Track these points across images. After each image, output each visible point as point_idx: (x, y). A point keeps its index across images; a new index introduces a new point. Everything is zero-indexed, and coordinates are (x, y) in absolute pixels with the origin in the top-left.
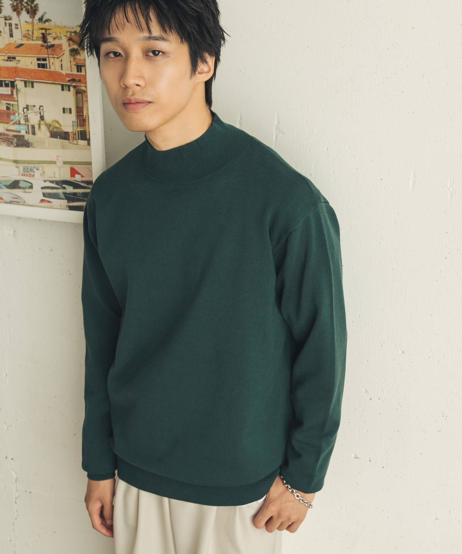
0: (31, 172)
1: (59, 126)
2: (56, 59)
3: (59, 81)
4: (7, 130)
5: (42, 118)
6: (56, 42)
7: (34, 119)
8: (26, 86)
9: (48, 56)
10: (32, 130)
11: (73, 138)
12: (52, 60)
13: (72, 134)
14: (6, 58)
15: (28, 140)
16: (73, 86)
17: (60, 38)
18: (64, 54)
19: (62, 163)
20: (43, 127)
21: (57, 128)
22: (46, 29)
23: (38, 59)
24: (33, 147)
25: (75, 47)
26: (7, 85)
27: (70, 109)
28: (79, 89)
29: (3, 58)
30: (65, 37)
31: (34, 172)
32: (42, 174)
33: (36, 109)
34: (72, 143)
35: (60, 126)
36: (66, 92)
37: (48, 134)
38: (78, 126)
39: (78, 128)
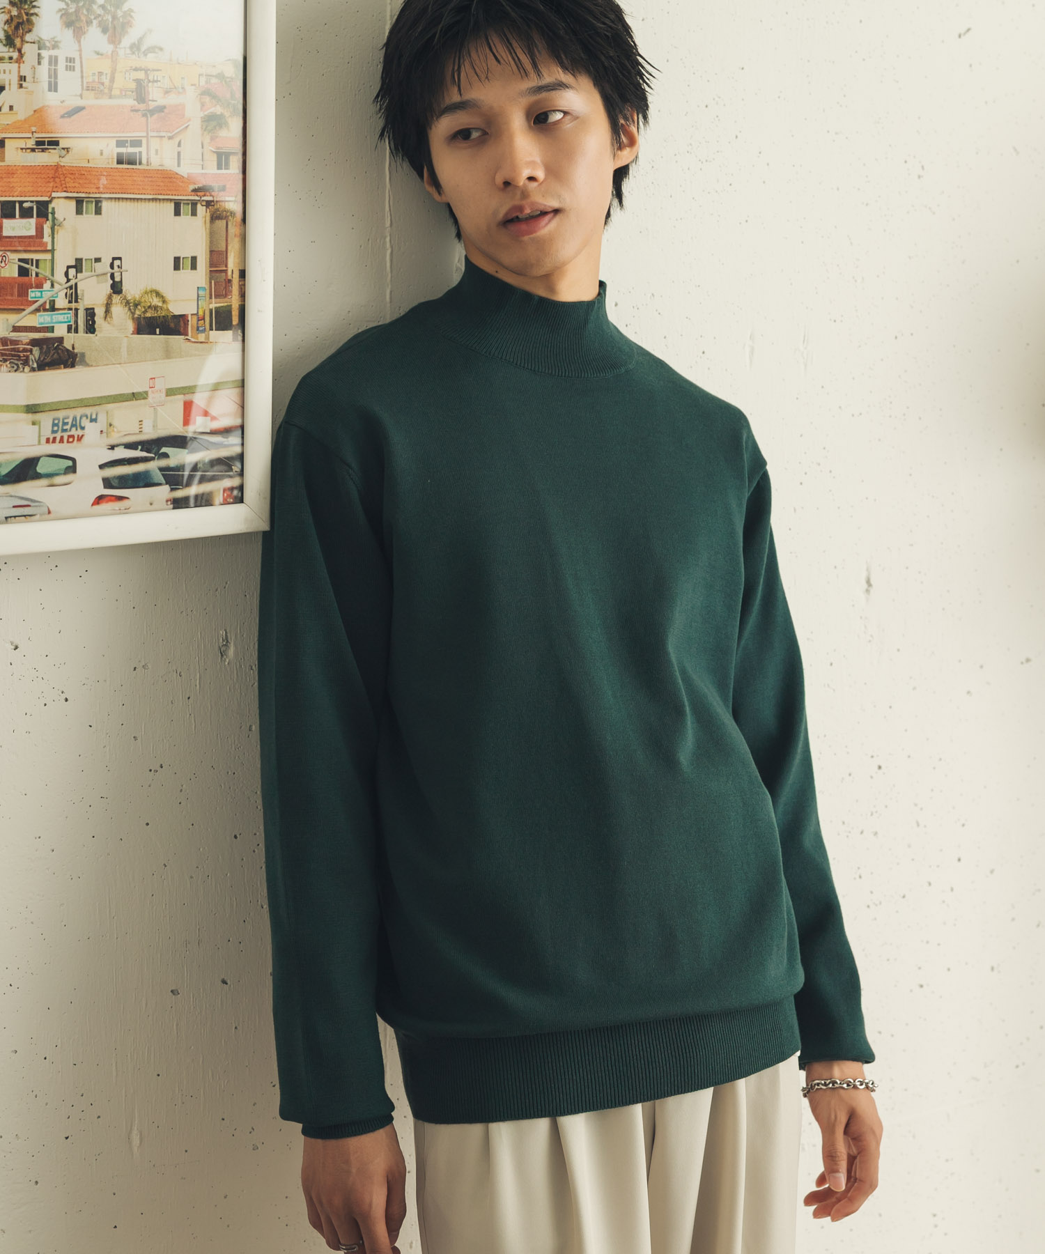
0: (74, 429)
1: (160, 304)
2: (165, 140)
3: (169, 192)
4: (16, 329)
5: (116, 288)
6: (171, 100)
7: (94, 292)
8: (79, 211)
9: (148, 134)
10: (87, 321)
11: (198, 329)
12: (155, 143)
13: (195, 318)
14: (31, 143)
15: (73, 348)
16: (204, 203)
17: (181, 90)
18: (187, 127)
19: (164, 394)
20: (118, 310)
21: (156, 308)
22: (146, 71)
23: (120, 143)
24: (88, 365)
25: (218, 110)
26: (26, 213)
27: (194, 259)
28: (221, 210)
29: (22, 144)
30: (193, 87)
31: (83, 428)
32: (105, 430)
33: (104, 267)
34: (193, 340)
35: (164, 302)
36: (185, 218)
37: (131, 326)
38: (211, 298)
39: (211, 303)
